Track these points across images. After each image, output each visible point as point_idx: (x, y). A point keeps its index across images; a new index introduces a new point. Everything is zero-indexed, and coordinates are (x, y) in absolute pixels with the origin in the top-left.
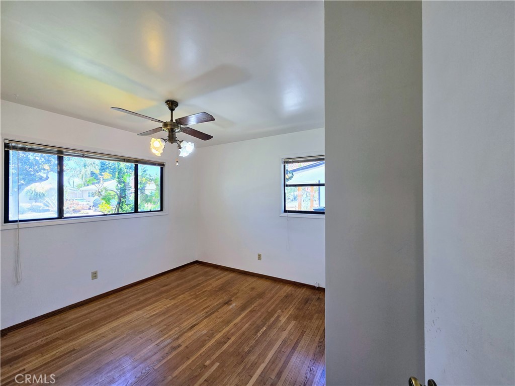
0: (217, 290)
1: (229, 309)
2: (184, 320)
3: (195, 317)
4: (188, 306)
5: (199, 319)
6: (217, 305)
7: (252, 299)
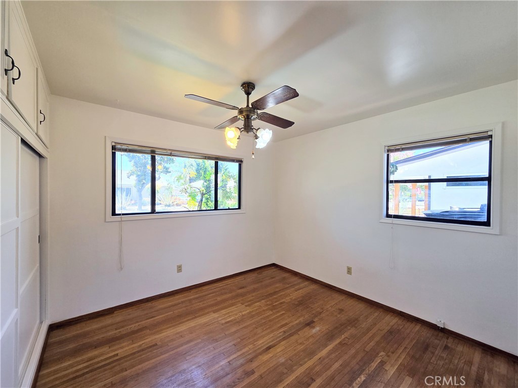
0: (297, 303)
1: (311, 334)
2: (259, 336)
3: (272, 335)
4: (264, 318)
5: (276, 339)
6: (297, 324)
7: (341, 325)
